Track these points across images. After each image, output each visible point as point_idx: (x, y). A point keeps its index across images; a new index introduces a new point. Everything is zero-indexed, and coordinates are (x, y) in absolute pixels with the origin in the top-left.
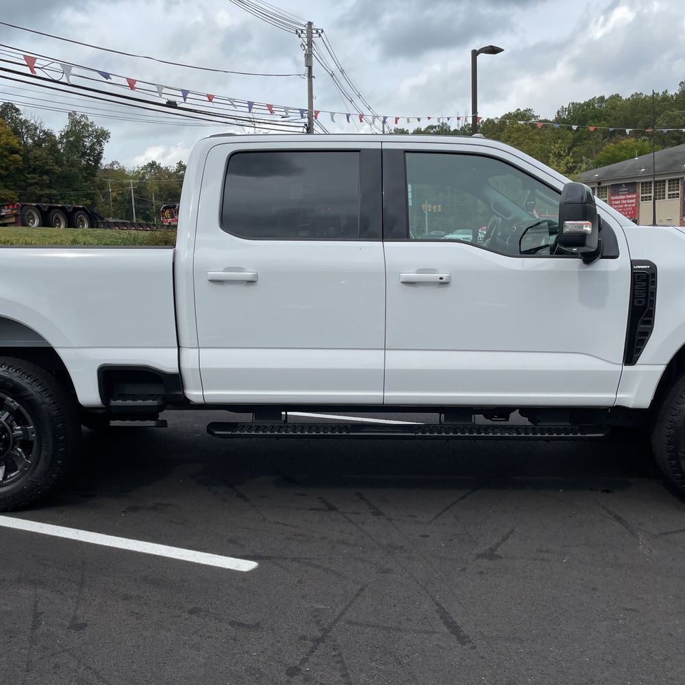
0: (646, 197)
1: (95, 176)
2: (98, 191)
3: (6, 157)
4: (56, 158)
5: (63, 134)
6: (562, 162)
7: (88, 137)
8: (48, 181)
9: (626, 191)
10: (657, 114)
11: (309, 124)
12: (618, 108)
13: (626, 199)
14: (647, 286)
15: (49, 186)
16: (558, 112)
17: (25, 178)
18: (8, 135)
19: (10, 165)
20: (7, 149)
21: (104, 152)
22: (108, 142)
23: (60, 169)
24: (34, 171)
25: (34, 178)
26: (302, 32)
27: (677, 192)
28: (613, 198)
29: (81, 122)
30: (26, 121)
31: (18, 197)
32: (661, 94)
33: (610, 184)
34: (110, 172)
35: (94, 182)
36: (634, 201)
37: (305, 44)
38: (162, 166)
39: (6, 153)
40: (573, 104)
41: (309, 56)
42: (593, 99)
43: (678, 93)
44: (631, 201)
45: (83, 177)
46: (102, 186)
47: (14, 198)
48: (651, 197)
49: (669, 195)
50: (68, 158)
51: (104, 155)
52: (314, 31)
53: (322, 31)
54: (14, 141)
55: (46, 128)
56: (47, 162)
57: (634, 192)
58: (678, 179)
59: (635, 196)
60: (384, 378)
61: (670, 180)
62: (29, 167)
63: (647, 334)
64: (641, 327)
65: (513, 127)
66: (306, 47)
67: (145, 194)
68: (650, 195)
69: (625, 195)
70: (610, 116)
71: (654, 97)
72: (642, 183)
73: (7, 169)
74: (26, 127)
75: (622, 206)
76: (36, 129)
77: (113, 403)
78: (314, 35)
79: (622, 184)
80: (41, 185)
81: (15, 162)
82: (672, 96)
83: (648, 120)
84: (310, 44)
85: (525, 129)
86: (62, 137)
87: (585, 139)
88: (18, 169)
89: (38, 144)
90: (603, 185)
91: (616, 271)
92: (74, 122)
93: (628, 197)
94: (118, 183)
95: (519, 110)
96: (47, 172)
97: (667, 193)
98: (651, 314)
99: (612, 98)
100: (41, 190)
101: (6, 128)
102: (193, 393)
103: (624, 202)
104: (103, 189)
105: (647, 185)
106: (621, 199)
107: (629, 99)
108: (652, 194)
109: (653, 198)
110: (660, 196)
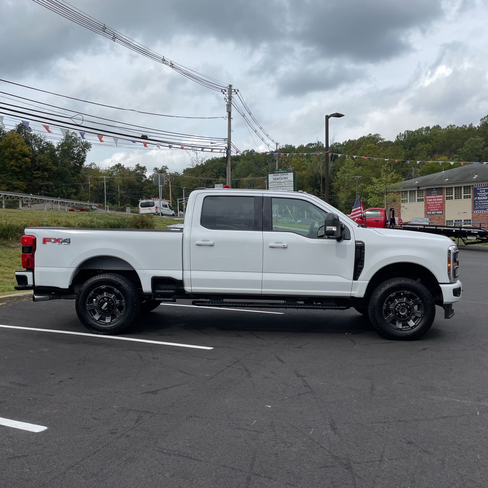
0: (449, 197)
1: (80, 173)
2: (80, 183)
3: (20, 159)
4: (54, 160)
5: (59, 144)
6: (389, 175)
7: (77, 147)
8: (48, 176)
9: (436, 193)
10: (465, 139)
11: (228, 147)
12: (438, 135)
14: (361, 251)
15: (48, 180)
16: (397, 137)
17: (31, 174)
18: (22, 145)
19: (23, 165)
20: (20, 154)
21: (87, 157)
22: (90, 150)
23: (56, 168)
24: (38, 169)
25: (38, 174)
26: (225, 91)
27: (470, 194)
28: (427, 197)
29: (72, 137)
30: (35, 136)
31: (26, 185)
32: (468, 126)
33: (425, 188)
34: (89, 170)
35: (79, 177)
36: (441, 199)
37: (227, 98)
38: (125, 167)
39: (20, 157)
40: (407, 131)
41: (229, 106)
42: (422, 128)
43: (479, 126)
44: (439, 200)
45: (71, 173)
46: (83, 180)
47: (23, 187)
48: (452, 197)
50: (62, 161)
51: (86, 159)
52: (233, 91)
53: (238, 91)
54: (26, 149)
55: (48, 140)
56: (47, 163)
57: (441, 194)
58: (470, 186)
59: (442, 196)
60: (262, 283)
61: (464, 187)
62: (35, 166)
63: (362, 269)
64: (359, 266)
65: (366, 147)
66: (228, 100)
67: (113, 186)
68: (452, 196)
69: (435, 195)
70: (433, 140)
71: (463, 128)
72: (447, 188)
73: (20, 167)
74: (35, 140)
75: (434, 203)
76: (41, 141)
77: (157, 291)
78: (233, 93)
79: (433, 188)
80: (43, 178)
81: (25, 162)
82: (475, 128)
83: (459, 143)
84: (230, 98)
85: (374, 147)
86: (59, 147)
87: (416, 155)
88: (27, 168)
89: (42, 151)
90: (420, 189)
91: (349, 245)
92: (68, 137)
93: (437, 197)
94: (95, 178)
95: (370, 134)
96: (47, 170)
97: (463, 195)
98: (363, 261)
99: (434, 127)
100: (42, 182)
101: (21, 140)
102: (188, 288)
103: (435, 200)
104: (84, 182)
105: (449, 190)
106: (433, 198)
107: (446, 129)
108: (454, 196)
109: (454, 198)
110: (458, 197)
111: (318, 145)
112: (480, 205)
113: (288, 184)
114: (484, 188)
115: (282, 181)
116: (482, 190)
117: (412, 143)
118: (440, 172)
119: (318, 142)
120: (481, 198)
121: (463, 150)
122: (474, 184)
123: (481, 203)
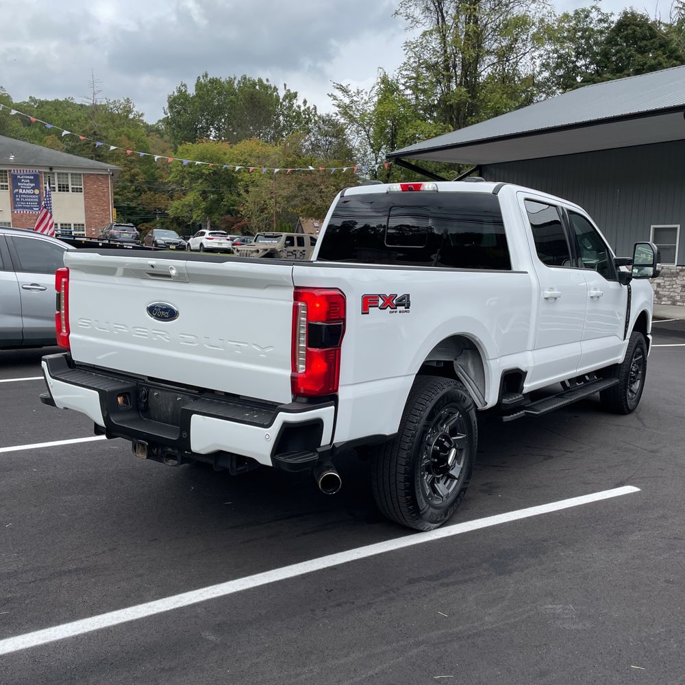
27: (6, 183)
58: (6, 171)
60: (580, 360)
63: (629, 322)
77: (505, 401)
98: (630, 312)
112: (23, 201)
114: (28, 177)
116: (25, 179)
120: (24, 191)
122: (12, 169)
123: (25, 198)
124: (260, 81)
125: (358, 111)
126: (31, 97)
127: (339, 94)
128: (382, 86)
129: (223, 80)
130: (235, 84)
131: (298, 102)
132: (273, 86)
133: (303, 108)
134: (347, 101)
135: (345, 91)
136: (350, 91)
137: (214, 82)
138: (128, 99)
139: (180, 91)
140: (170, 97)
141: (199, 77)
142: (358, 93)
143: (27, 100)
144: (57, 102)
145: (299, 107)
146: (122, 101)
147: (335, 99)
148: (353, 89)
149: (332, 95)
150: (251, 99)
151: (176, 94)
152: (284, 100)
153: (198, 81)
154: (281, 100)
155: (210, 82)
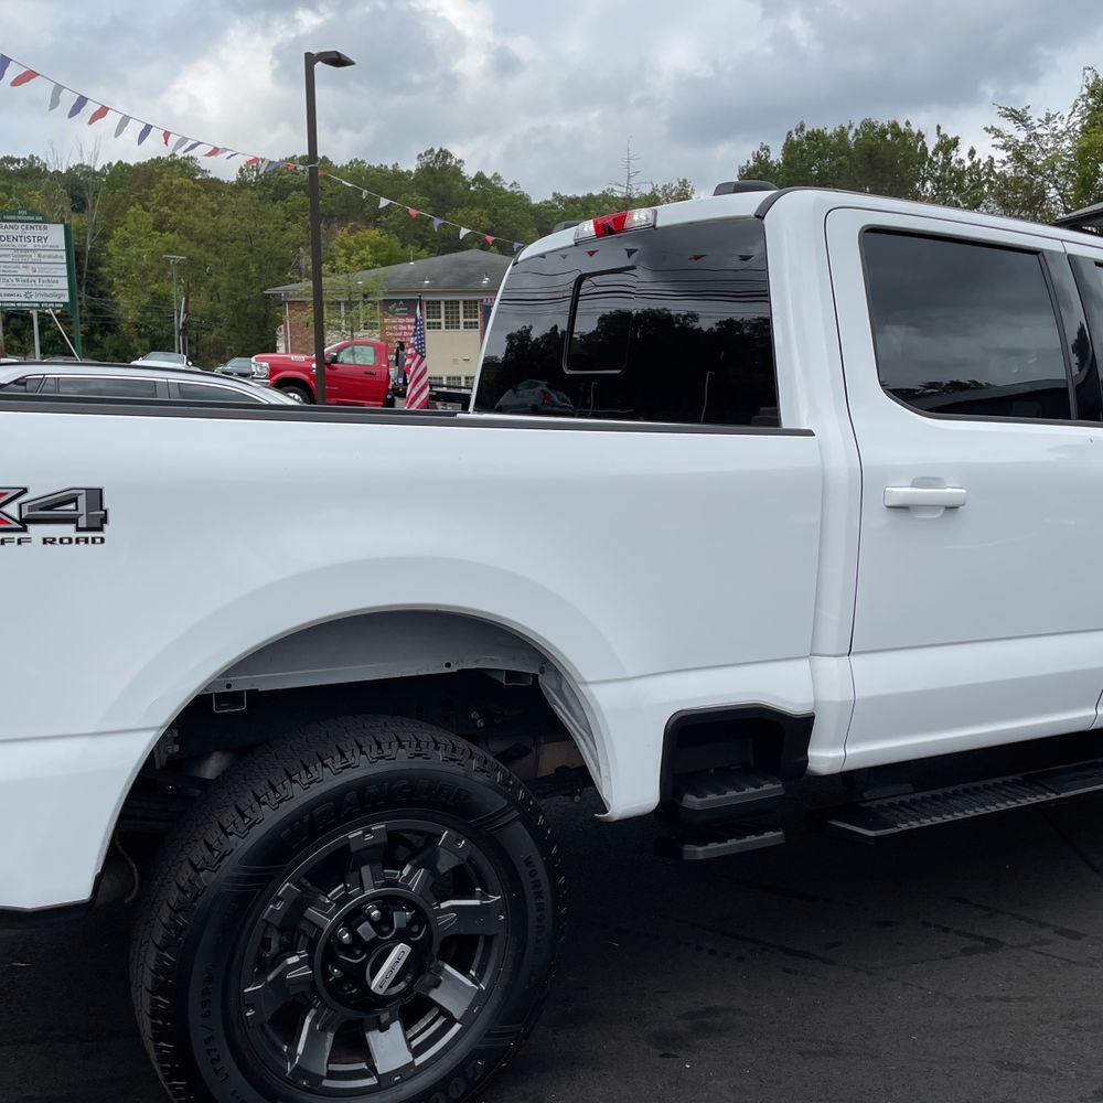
0: (434, 323)
9: (403, 312)
13: (404, 324)
16: (241, 170)
27: (476, 320)
28: (385, 321)
32: (390, 168)
33: (381, 298)
48: (440, 323)
49: (465, 323)
58: (476, 302)
61: (465, 302)
65: (171, 184)
68: (439, 320)
69: (404, 317)
71: (381, 170)
72: (427, 304)
75: (400, 334)
77: (692, 801)
79: (399, 300)
90: (369, 299)
93: (408, 320)
97: (462, 320)
102: (824, 757)
103: (404, 328)
105: (433, 307)
106: (399, 324)
107: (347, 167)
108: (443, 320)
109: (443, 325)
110: (452, 324)
111: (31, 164)
113: (50, 257)
115: (30, 246)
117: (276, 189)
118: (404, 264)
119: (32, 156)
121: (391, 220)
122: (485, 298)
124: (894, 126)
125: (1044, 151)
126: (554, 194)
127: (1009, 127)
128: (1090, 101)
129: (829, 132)
130: (850, 137)
131: (960, 154)
132: (916, 132)
133: (968, 164)
134: (1022, 136)
135: (1019, 118)
136: (1029, 118)
137: (816, 137)
138: (685, 180)
139: (758, 158)
140: (743, 171)
141: (790, 133)
142: (1048, 119)
143: (550, 198)
144: (590, 198)
145: (961, 162)
146: (676, 184)
147: (998, 134)
148: (1036, 116)
149: (992, 128)
150: (870, 156)
151: (752, 163)
152: (935, 153)
153: (788, 139)
154: (930, 154)
155: (807, 138)
